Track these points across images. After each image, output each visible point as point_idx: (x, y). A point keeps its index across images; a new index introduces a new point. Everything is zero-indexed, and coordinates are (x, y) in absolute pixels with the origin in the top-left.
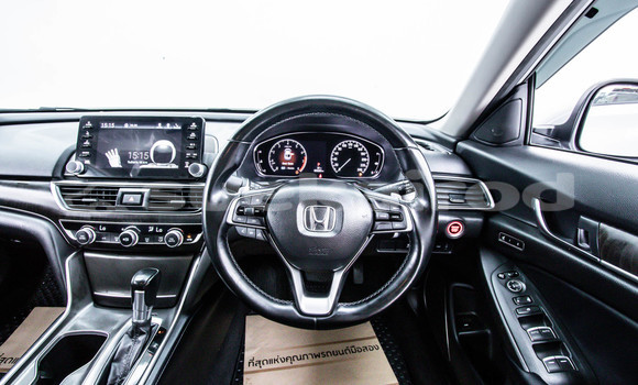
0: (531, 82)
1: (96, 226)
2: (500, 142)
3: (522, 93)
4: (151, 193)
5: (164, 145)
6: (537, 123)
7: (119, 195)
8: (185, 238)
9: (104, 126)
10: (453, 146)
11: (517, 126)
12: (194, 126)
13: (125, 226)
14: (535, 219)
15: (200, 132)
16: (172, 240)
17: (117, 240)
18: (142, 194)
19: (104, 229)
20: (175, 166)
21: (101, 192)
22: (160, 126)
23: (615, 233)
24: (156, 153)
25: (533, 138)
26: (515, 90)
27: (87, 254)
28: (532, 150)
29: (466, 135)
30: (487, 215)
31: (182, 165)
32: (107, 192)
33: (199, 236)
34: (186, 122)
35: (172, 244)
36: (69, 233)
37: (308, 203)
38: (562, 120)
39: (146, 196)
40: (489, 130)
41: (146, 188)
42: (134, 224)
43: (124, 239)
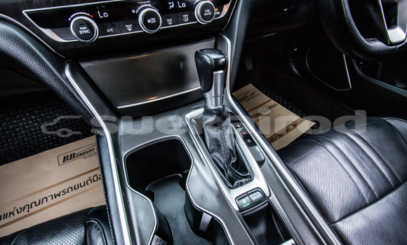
16: (208, 12)
17: (130, 28)
19: (106, 14)
27: (85, 65)
36: (48, 32)
43: (149, 21)
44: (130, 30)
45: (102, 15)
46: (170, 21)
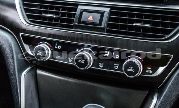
4: (111, 13)
7: (78, 12)
8: (145, 69)
13: (80, 47)
16: (131, 69)
17: (70, 60)
18: (102, 13)
19: (60, 47)
21: (58, 8)
27: (39, 72)
32: (64, 9)
33: (161, 69)
35: (130, 73)
36: (26, 47)
39: (106, 15)
43: (79, 61)
44: (70, 61)
45: (57, 47)
46: (101, 65)
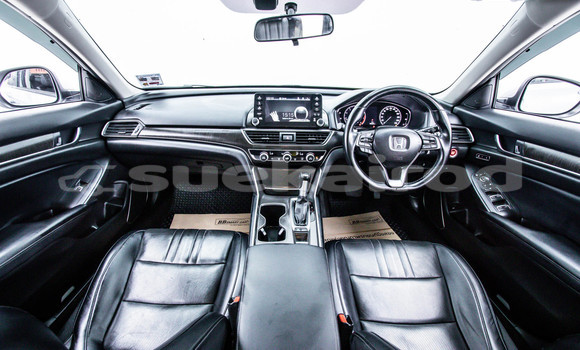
0: (498, 77)
1: (268, 152)
2: (478, 107)
3: (493, 82)
4: (297, 135)
5: (301, 109)
6: (499, 97)
7: (280, 136)
8: (315, 158)
9: (268, 99)
10: (452, 109)
11: (489, 99)
12: (317, 99)
13: (284, 152)
14: (496, 145)
15: (320, 101)
18: (293, 135)
19: (273, 153)
20: (308, 121)
22: (298, 99)
23: (530, 145)
24: (298, 114)
25: (497, 104)
26: (489, 80)
28: (495, 111)
29: (459, 103)
30: (470, 145)
31: (312, 119)
32: (273, 134)
33: (322, 157)
34: (313, 96)
35: (310, 161)
36: (253, 156)
37: (394, 136)
38: (512, 95)
39: (295, 136)
40: (474, 100)
41: (293, 132)
42: (288, 151)
